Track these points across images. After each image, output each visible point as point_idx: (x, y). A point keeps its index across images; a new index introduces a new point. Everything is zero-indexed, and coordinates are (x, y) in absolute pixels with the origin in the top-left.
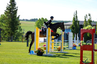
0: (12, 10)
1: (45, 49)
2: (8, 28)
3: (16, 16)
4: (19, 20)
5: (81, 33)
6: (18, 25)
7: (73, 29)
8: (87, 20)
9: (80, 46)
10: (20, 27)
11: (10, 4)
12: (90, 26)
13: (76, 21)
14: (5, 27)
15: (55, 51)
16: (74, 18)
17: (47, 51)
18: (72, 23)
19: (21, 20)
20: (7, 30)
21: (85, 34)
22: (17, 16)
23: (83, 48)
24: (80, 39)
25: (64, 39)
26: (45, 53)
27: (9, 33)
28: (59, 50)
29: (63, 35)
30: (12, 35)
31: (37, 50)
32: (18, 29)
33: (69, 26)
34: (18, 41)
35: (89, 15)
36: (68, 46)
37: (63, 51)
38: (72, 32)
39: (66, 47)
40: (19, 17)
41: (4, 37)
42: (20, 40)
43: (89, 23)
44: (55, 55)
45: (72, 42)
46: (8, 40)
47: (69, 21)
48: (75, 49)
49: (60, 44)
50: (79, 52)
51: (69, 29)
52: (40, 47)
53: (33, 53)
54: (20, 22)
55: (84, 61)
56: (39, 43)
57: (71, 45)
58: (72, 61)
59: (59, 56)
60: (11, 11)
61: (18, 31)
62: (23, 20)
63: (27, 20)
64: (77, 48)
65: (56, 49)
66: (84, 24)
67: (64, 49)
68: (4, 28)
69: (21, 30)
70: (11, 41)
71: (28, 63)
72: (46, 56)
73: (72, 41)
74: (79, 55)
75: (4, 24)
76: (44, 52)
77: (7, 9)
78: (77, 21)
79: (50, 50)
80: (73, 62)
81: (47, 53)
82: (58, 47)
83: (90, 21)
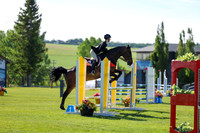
0: (29, 21)
1: (98, 101)
2: (21, 59)
3: (37, 34)
4: (45, 43)
5: (173, 70)
6: (43, 51)
7: (156, 60)
8: (185, 42)
9: (170, 95)
10: (47, 57)
11: (25, 8)
12: (190, 54)
13: (161, 44)
14: (16, 55)
15: (118, 107)
16: (158, 38)
17: (101, 107)
18: (153, 49)
19: (48, 42)
20: (20, 62)
21: (180, 70)
22: (41, 34)
23: (177, 100)
24: (169, 82)
25: (138, 82)
26: (98, 111)
27: (24, 68)
28: (127, 103)
29: (135, 72)
30: (29, 72)
31: (80, 104)
32: (41, 60)
33: (148, 55)
34: (43, 85)
35: (190, 32)
36: (144, 96)
37: (134, 106)
38: (154, 66)
39: (140, 97)
40: (43, 36)
41: (13, 77)
42: (46, 83)
43: (188, 49)
44: (118, 114)
45: (154, 88)
46: (22, 84)
47: (148, 45)
48: (159, 102)
49: (128, 93)
50: (168, 108)
51: (147, 60)
52: (87, 98)
53: (73, 110)
54: (47, 45)
55: (178, 127)
56: (85, 89)
57: (151, 94)
58: (152, 127)
59: (126, 116)
60: (27, 24)
61: (43, 64)
62: (53, 42)
63: (61, 42)
64: (163, 100)
65: (120, 102)
66: (177, 50)
67: (137, 101)
68: (14, 59)
69: (49, 62)
70: (28, 86)
71: (63, 131)
72: (99, 117)
73: (154, 85)
74: (169, 116)
75: (13, 51)
76: (95, 109)
77: (20, 18)
78: (163, 44)
79: (107, 105)
80: (155, 130)
81: (101, 110)
82: (125, 98)
83: (191, 45)
